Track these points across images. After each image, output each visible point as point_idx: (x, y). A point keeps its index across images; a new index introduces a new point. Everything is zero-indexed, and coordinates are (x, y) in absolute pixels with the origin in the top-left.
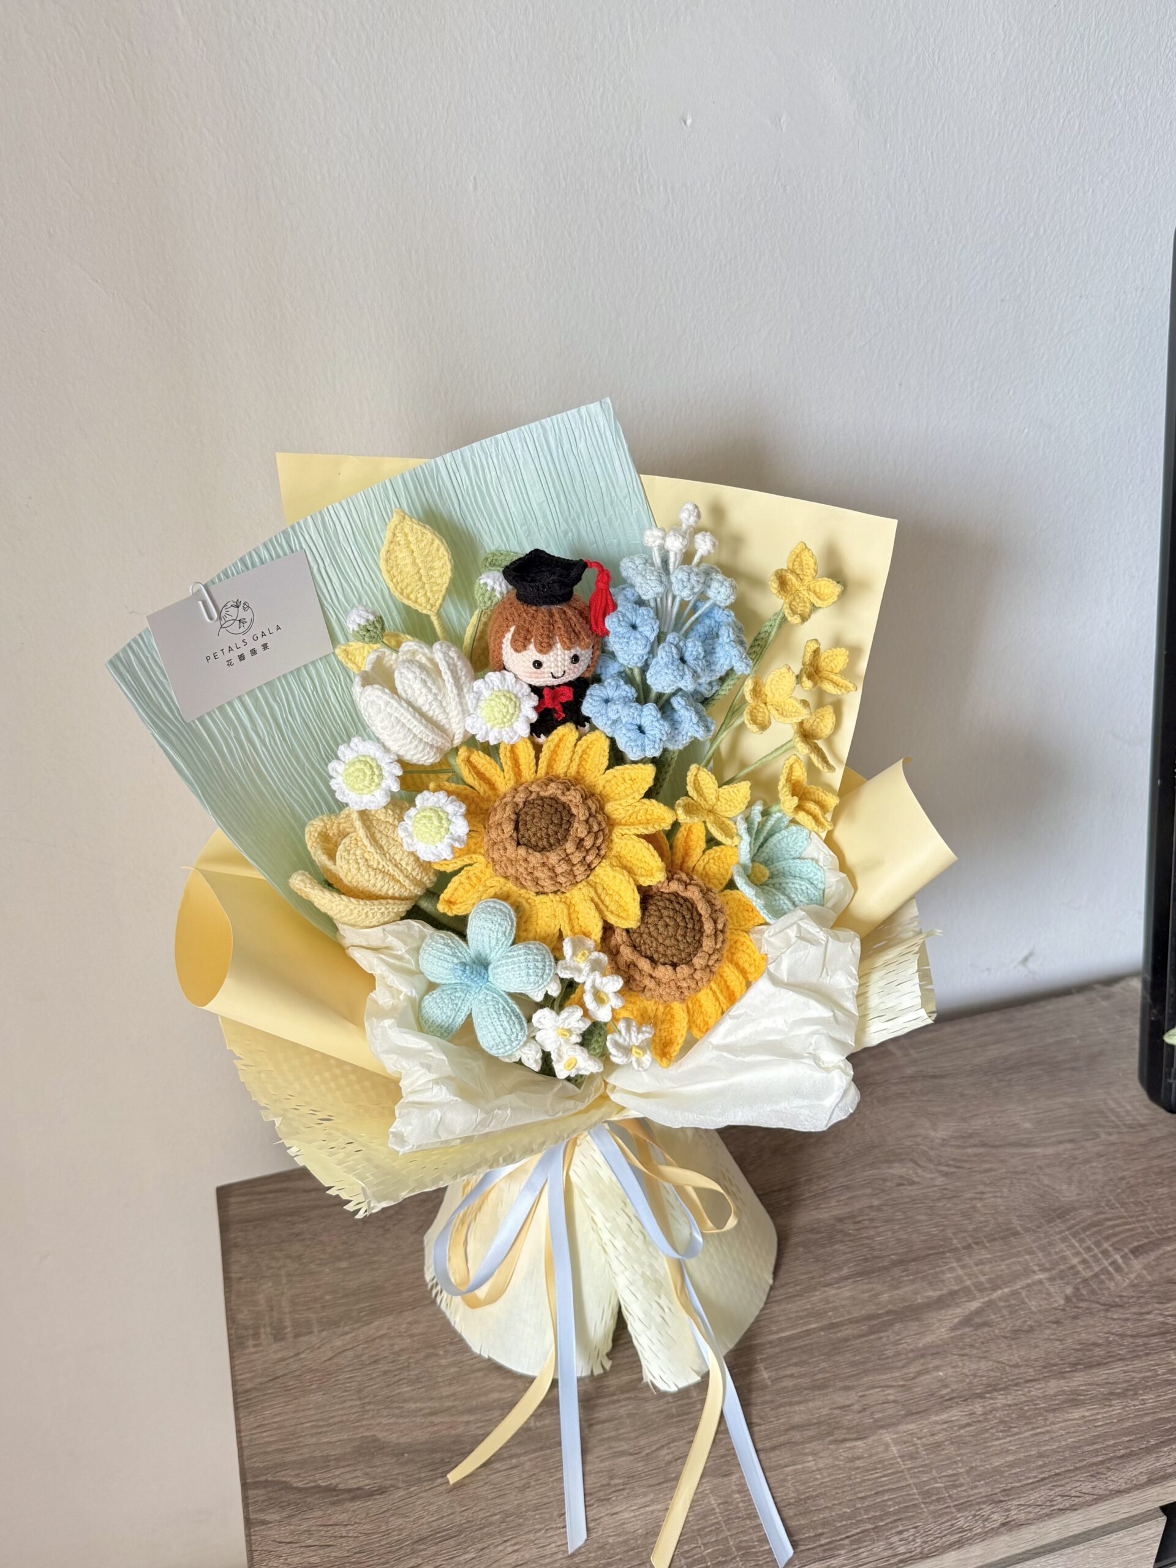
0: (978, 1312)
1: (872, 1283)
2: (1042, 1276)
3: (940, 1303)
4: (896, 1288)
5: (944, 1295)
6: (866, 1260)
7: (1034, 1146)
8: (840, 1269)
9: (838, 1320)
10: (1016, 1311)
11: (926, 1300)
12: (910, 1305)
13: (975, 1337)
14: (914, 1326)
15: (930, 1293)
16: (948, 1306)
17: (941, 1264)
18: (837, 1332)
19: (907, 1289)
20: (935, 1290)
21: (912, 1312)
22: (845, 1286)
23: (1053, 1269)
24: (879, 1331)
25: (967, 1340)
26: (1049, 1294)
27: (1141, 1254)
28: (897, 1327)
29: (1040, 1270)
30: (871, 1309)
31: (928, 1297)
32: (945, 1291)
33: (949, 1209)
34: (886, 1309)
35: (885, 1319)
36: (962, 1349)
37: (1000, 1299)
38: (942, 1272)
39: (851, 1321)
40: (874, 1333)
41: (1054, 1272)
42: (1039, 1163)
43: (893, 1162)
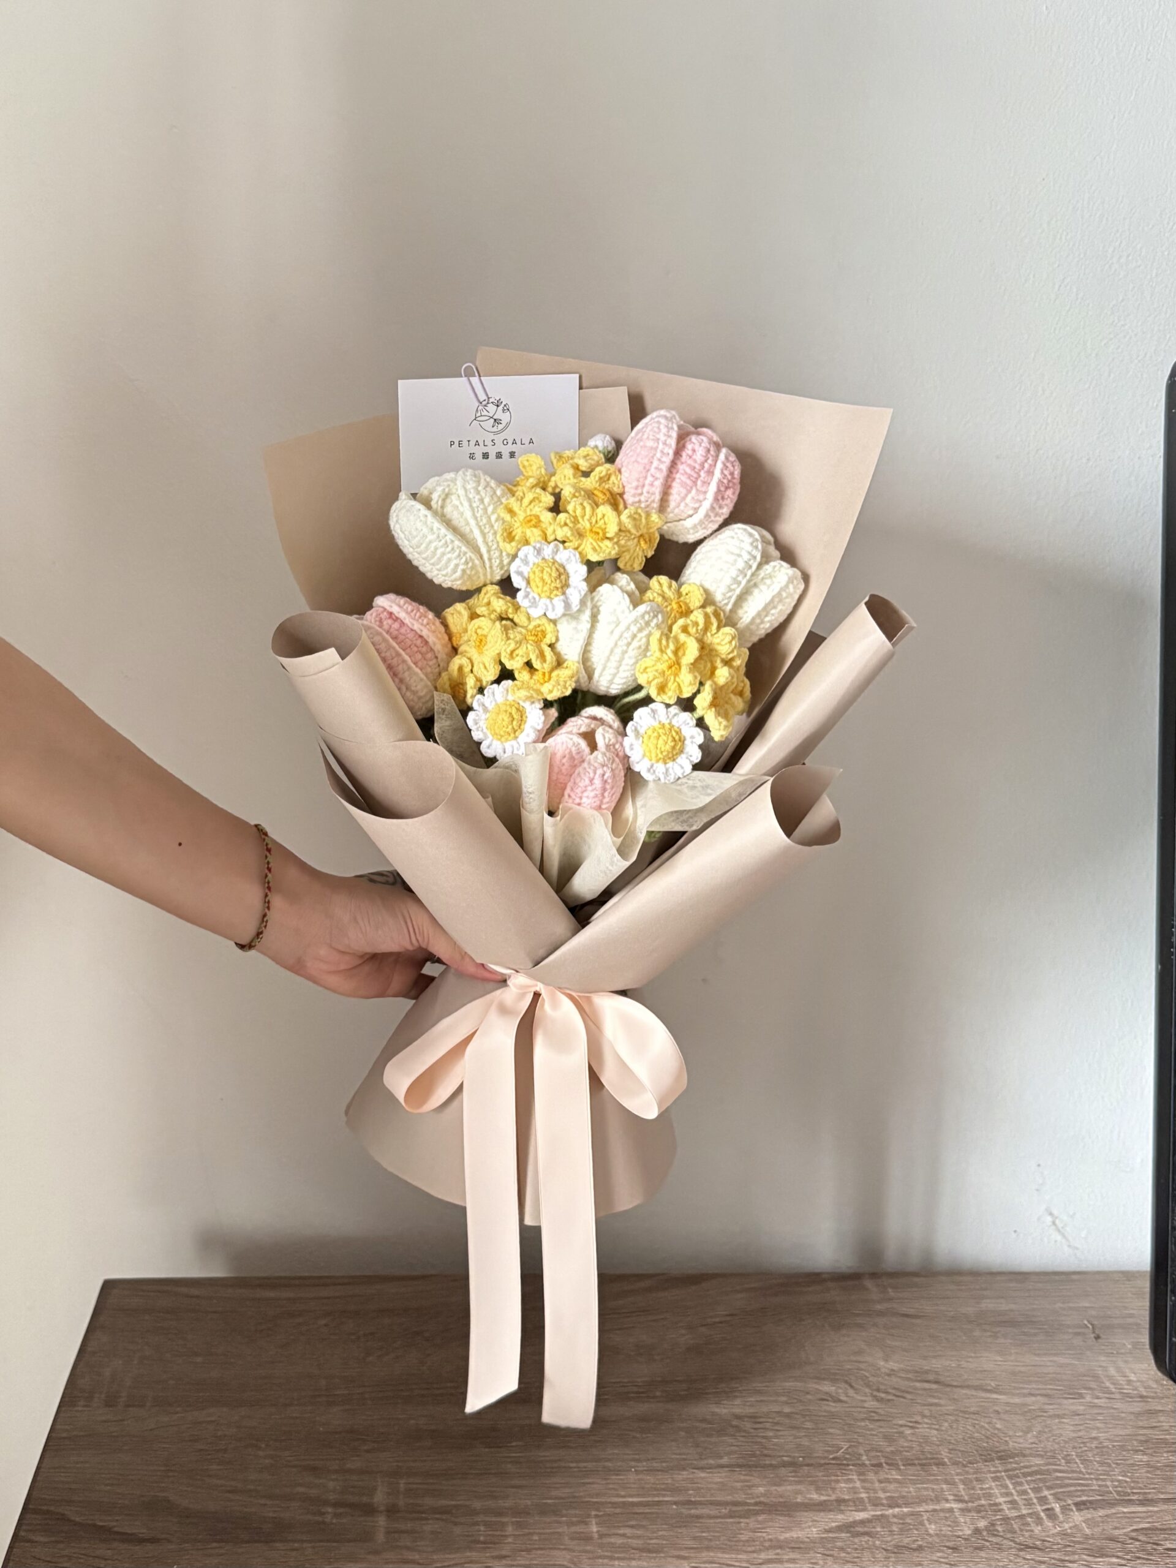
0: (862, 1522)
1: (752, 1475)
2: (955, 1505)
3: (822, 1507)
4: (775, 1485)
5: (829, 1501)
6: (754, 1455)
7: (1000, 1393)
8: (721, 1458)
9: (698, 1499)
10: (911, 1529)
11: (808, 1501)
12: (785, 1502)
13: (848, 1543)
14: (783, 1520)
15: (815, 1496)
16: (830, 1511)
17: (839, 1473)
18: (692, 1508)
19: (789, 1488)
20: (822, 1495)
21: (787, 1509)
22: (719, 1472)
23: (973, 1502)
24: (740, 1517)
25: (839, 1544)
26: (956, 1523)
27: (1088, 1509)
28: (761, 1518)
29: (954, 1500)
30: (740, 1497)
31: (811, 1499)
32: (833, 1497)
33: (872, 1430)
34: (758, 1500)
35: (751, 1508)
36: (828, 1549)
37: (894, 1516)
38: (838, 1481)
39: (712, 1503)
40: (731, 1517)
41: (970, 1504)
42: (997, 1408)
43: (824, 1379)
